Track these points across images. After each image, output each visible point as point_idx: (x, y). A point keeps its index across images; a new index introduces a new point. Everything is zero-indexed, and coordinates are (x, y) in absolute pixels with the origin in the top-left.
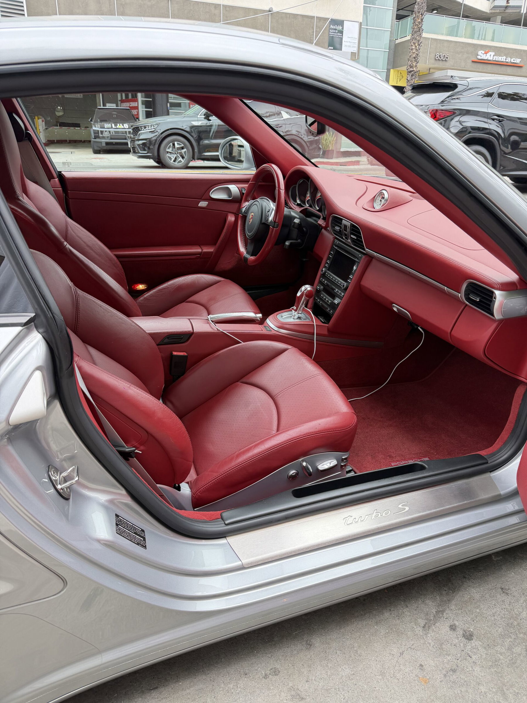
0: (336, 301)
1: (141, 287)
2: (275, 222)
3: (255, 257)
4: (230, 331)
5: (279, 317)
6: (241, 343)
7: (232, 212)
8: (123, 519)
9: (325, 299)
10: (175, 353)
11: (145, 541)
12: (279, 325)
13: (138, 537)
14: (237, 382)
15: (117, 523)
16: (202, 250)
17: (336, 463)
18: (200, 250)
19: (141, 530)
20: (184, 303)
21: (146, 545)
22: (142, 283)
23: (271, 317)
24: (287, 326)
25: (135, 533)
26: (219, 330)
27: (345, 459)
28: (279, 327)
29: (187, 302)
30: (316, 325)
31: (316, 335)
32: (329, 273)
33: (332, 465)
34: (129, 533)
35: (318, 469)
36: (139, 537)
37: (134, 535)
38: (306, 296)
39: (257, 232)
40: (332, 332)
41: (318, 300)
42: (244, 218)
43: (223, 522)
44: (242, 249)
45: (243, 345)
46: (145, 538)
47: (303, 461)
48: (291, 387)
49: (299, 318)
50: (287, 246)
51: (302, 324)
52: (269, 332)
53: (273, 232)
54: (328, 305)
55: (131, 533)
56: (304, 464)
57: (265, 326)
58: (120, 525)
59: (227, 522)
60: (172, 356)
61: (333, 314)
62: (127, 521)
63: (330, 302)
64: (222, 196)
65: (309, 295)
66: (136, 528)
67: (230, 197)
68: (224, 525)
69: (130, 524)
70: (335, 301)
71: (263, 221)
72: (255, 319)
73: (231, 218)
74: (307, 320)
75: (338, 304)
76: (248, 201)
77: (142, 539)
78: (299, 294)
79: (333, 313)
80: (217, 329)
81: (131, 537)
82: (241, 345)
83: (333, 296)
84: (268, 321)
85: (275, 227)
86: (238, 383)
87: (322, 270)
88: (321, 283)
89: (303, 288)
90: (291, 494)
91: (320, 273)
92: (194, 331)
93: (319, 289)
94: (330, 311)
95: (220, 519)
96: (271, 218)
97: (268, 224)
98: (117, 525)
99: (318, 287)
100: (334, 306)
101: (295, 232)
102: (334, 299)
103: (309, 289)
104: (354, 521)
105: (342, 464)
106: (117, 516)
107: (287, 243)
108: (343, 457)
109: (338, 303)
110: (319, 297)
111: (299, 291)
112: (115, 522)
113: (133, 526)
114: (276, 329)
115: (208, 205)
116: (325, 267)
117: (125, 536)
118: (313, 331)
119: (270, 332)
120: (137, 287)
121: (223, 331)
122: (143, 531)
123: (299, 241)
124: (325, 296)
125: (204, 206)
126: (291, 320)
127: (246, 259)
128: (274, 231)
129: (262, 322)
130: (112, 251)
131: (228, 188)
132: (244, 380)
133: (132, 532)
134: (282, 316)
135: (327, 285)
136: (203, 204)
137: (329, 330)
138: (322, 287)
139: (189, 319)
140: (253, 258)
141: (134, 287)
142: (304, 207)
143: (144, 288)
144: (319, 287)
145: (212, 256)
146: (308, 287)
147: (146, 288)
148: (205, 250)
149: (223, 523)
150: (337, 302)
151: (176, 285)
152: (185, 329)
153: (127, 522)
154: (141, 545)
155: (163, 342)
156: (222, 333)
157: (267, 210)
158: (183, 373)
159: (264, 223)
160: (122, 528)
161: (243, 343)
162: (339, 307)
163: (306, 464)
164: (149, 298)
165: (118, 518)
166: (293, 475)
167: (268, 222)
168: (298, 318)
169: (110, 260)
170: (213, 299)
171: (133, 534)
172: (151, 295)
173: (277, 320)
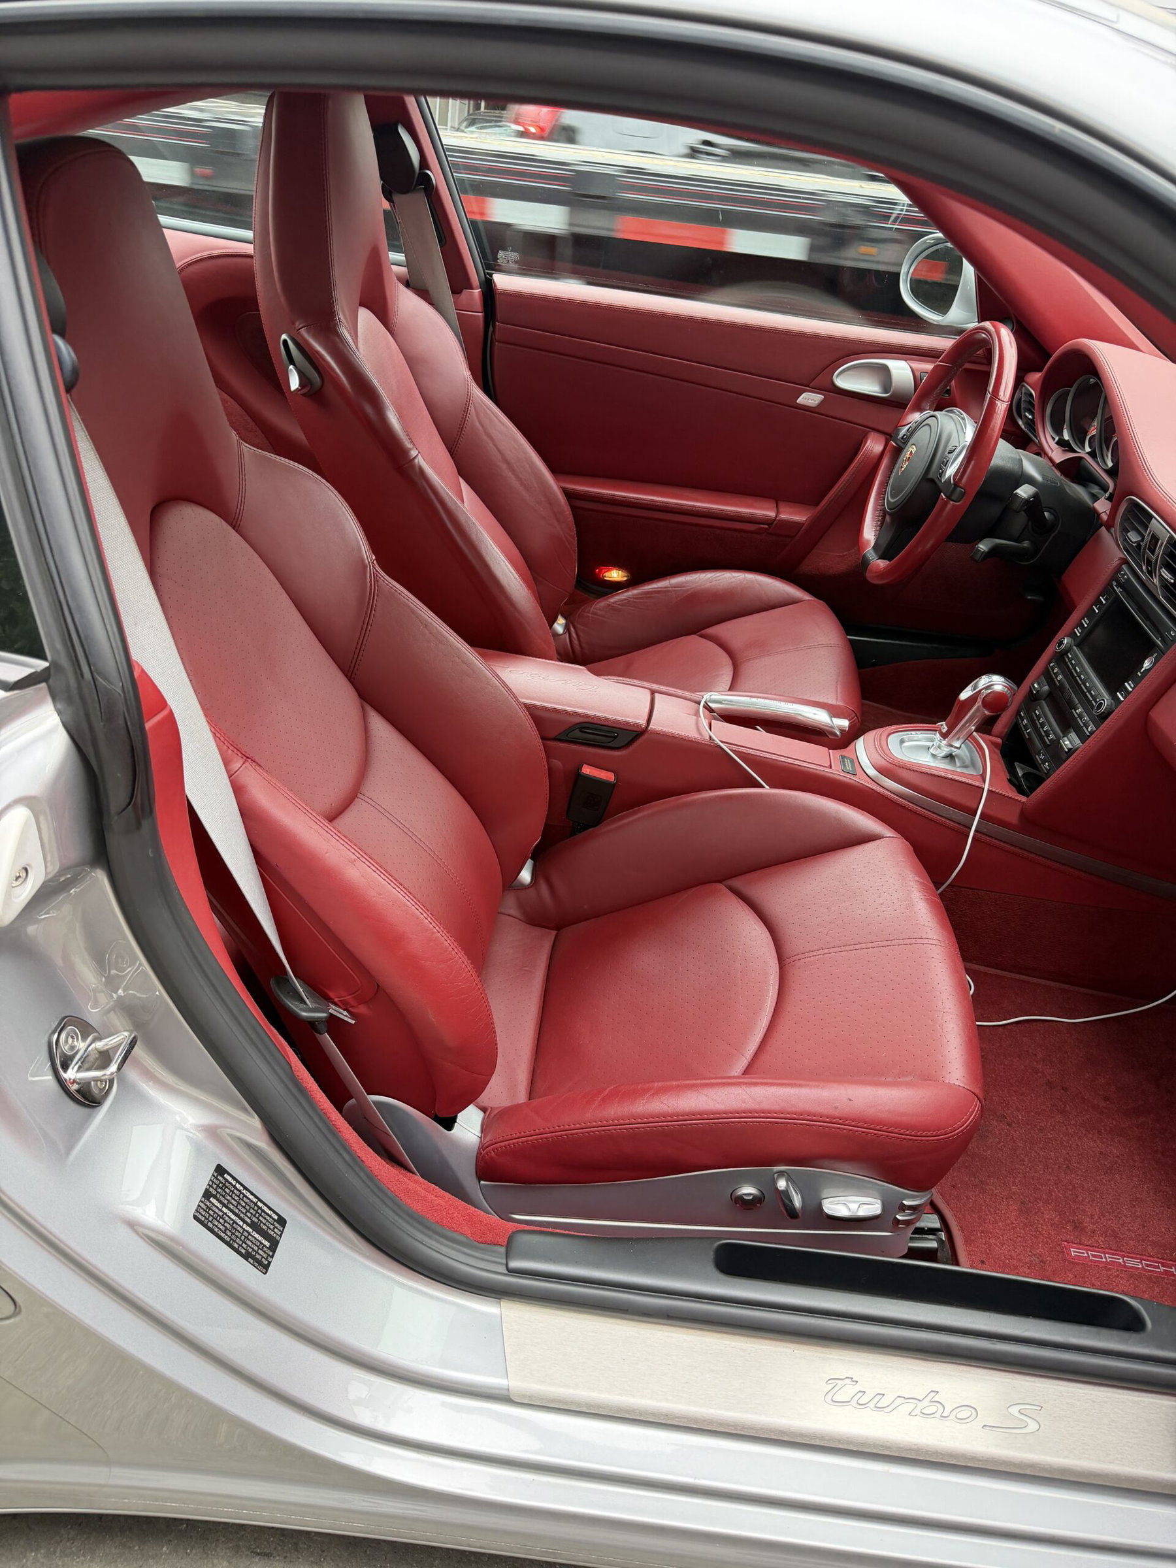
0: (1067, 742)
1: (616, 575)
2: (956, 485)
3: (887, 562)
4: (741, 749)
5: (893, 740)
6: (763, 787)
7: (881, 428)
8: (234, 1182)
9: (1043, 725)
10: (587, 770)
11: (274, 1252)
12: (882, 762)
13: (256, 1236)
14: (720, 882)
15: (211, 1190)
16: (777, 514)
17: (879, 1212)
18: (771, 514)
19: (276, 1217)
20: (694, 637)
21: (269, 1263)
22: (619, 566)
23: (871, 736)
24: (905, 774)
25: (253, 1225)
26: (713, 740)
27: (911, 1207)
28: (881, 771)
29: (702, 636)
30: (989, 791)
31: (980, 818)
32: (1077, 656)
33: (863, 1212)
34: (234, 1222)
35: (820, 1207)
36: (260, 1238)
37: (248, 1229)
38: (986, 704)
39: (908, 500)
40: (1029, 821)
41: (1025, 721)
42: (898, 451)
43: (504, 1261)
44: (869, 533)
45: (768, 795)
46: (278, 1242)
47: (781, 1174)
48: (839, 949)
49: (950, 757)
50: (980, 553)
51: (947, 778)
52: (849, 776)
53: (948, 510)
54: (1043, 742)
55: (241, 1223)
56: (782, 1184)
57: (843, 757)
58: (215, 1197)
59: (515, 1264)
60: (578, 776)
61: (1048, 775)
62: (245, 1188)
63: (1051, 737)
64: (868, 386)
65: (996, 703)
66: (263, 1211)
67: (886, 390)
68: (503, 1270)
69: (251, 1197)
70: (1065, 738)
71: (931, 475)
72: (827, 731)
73: (874, 445)
74: (971, 772)
75: (1071, 752)
76: (921, 410)
77: (267, 1244)
78: (965, 695)
79: (1048, 771)
80: (710, 737)
81: (233, 1234)
82: (761, 795)
83: (1067, 723)
84: (860, 744)
85: (953, 498)
86: (721, 887)
87: (1061, 643)
88: (1047, 675)
89: (983, 681)
90: (711, 1254)
91: (1052, 648)
92: (651, 726)
93: (1037, 692)
94: (1044, 761)
95: (503, 1250)
96: (950, 471)
97: (940, 485)
98: (207, 1195)
99: (1036, 685)
100: (1057, 755)
101: (1019, 521)
102: (1065, 732)
103: (998, 688)
104: (856, 1399)
105: (898, 1217)
106: (220, 1170)
107: (983, 547)
108: (905, 1202)
109: (1070, 750)
110: (1029, 711)
111: (969, 688)
112: (204, 1186)
113: (256, 1204)
114: (872, 772)
115: (822, 403)
116: (1072, 635)
117: (216, 1230)
118: (975, 806)
119: (852, 777)
120: (607, 574)
121: (722, 745)
122: (282, 1222)
123: (1026, 544)
124: (1046, 717)
125: (813, 406)
126: (925, 760)
127: (865, 562)
128: (949, 507)
129: (843, 741)
130: (557, 479)
131: (886, 369)
132: (737, 883)
133: (245, 1222)
134: (902, 741)
135: (1061, 688)
136: (809, 399)
137: (1024, 815)
138: (1046, 688)
139: (653, 692)
140: (882, 564)
141: (600, 571)
142: (1076, 452)
143: (620, 579)
144: (1039, 684)
145: (801, 532)
146: (996, 683)
147: (625, 579)
148: (784, 516)
149: (501, 1264)
150: (1070, 746)
151: (688, 590)
152: (628, 717)
153: (244, 1192)
154: (256, 1260)
155: (567, 736)
156: (720, 750)
157: (950, 448)
158: (597, 822)
159: (932, 481)
160: (220, 1206)
161: (767, 790)
162: (1068, 762)
163: (787, 1184)
164: (619, 606)
165: (220, 1178)
166: (746, 1198)
167: (940, 481)
168: (946, 757)
169: (551, 501)
170: (761, 646)
171: (245, 1226)
172: (625, 599)
173: (883, 750)
